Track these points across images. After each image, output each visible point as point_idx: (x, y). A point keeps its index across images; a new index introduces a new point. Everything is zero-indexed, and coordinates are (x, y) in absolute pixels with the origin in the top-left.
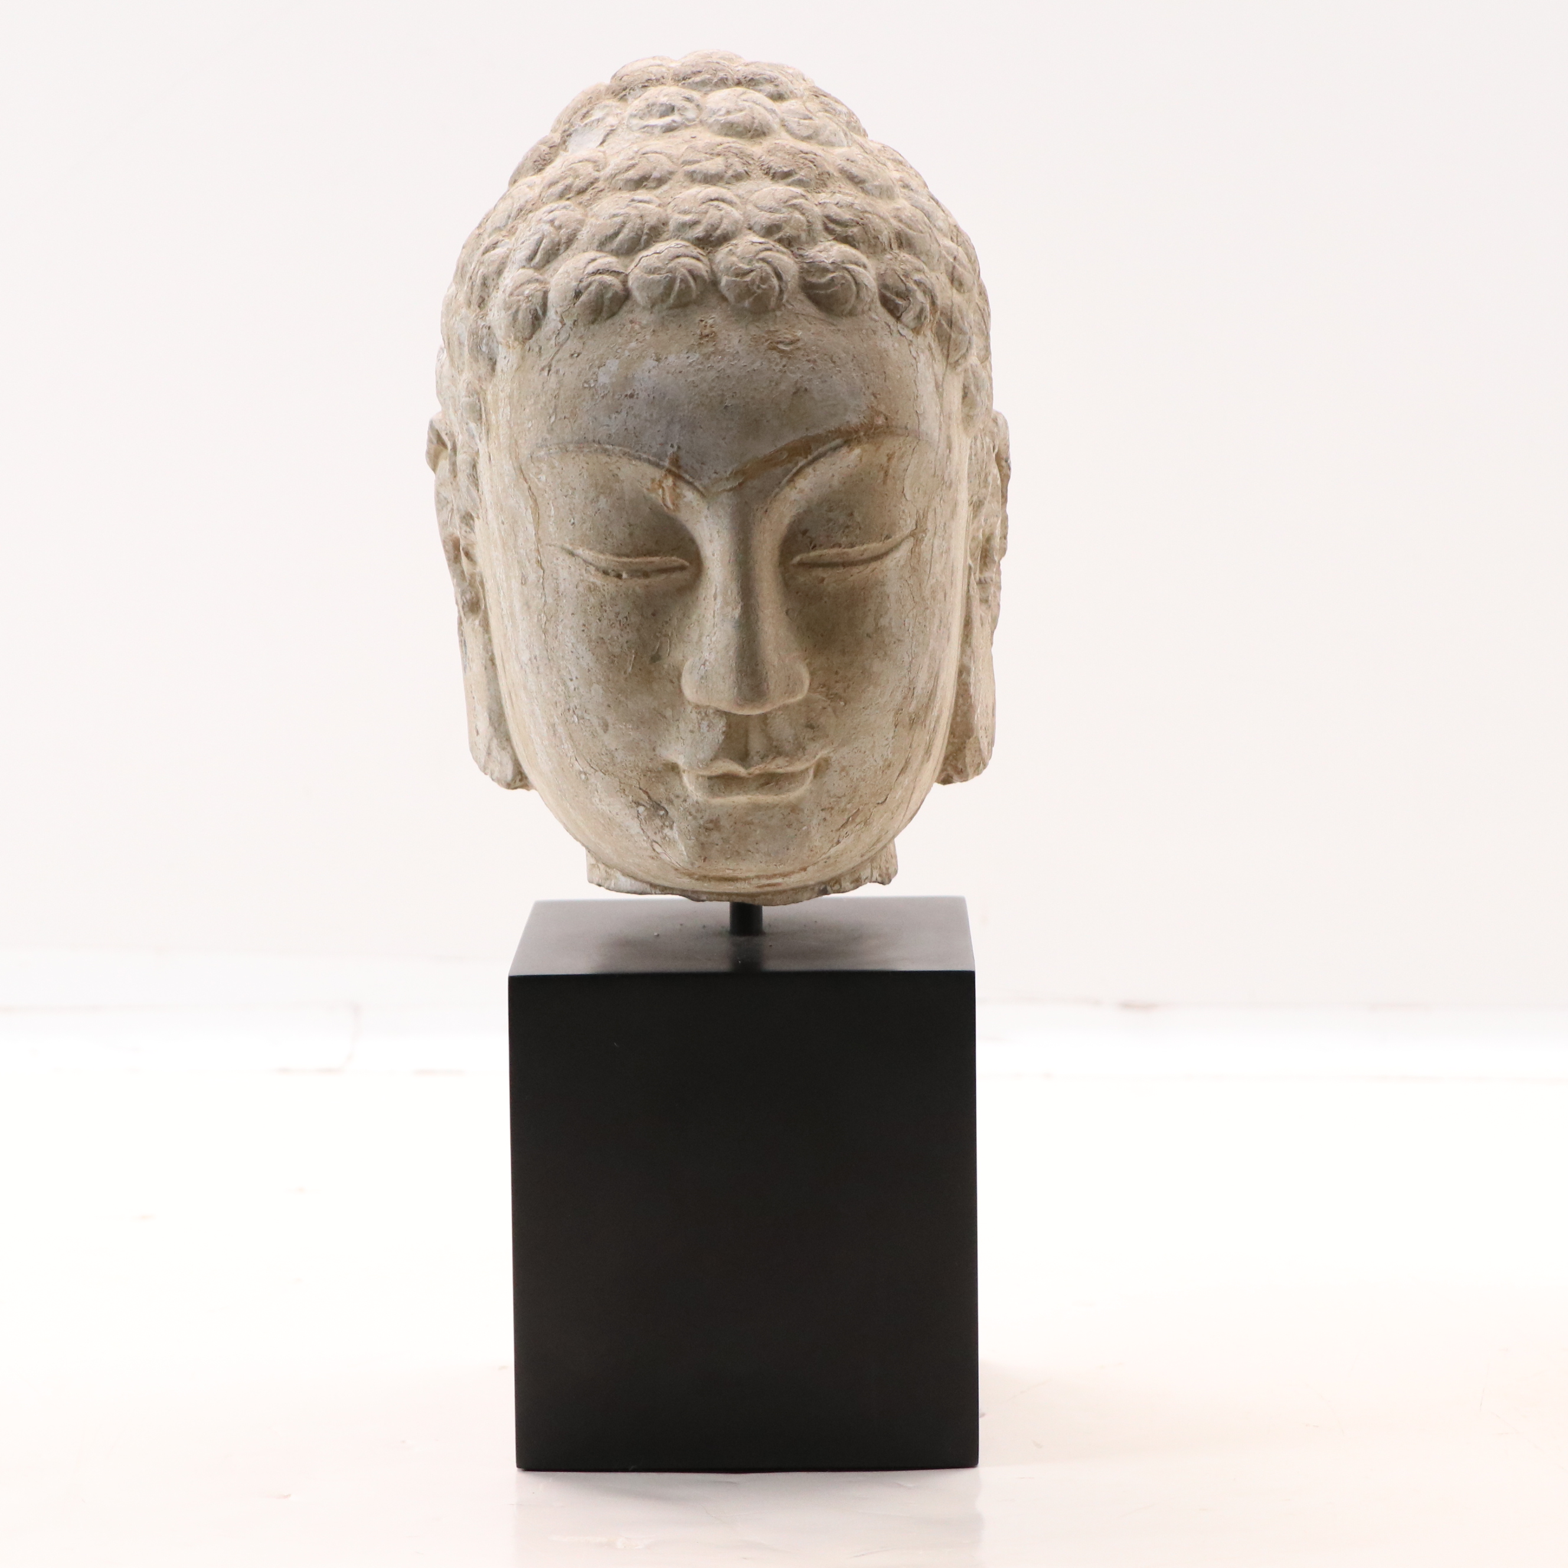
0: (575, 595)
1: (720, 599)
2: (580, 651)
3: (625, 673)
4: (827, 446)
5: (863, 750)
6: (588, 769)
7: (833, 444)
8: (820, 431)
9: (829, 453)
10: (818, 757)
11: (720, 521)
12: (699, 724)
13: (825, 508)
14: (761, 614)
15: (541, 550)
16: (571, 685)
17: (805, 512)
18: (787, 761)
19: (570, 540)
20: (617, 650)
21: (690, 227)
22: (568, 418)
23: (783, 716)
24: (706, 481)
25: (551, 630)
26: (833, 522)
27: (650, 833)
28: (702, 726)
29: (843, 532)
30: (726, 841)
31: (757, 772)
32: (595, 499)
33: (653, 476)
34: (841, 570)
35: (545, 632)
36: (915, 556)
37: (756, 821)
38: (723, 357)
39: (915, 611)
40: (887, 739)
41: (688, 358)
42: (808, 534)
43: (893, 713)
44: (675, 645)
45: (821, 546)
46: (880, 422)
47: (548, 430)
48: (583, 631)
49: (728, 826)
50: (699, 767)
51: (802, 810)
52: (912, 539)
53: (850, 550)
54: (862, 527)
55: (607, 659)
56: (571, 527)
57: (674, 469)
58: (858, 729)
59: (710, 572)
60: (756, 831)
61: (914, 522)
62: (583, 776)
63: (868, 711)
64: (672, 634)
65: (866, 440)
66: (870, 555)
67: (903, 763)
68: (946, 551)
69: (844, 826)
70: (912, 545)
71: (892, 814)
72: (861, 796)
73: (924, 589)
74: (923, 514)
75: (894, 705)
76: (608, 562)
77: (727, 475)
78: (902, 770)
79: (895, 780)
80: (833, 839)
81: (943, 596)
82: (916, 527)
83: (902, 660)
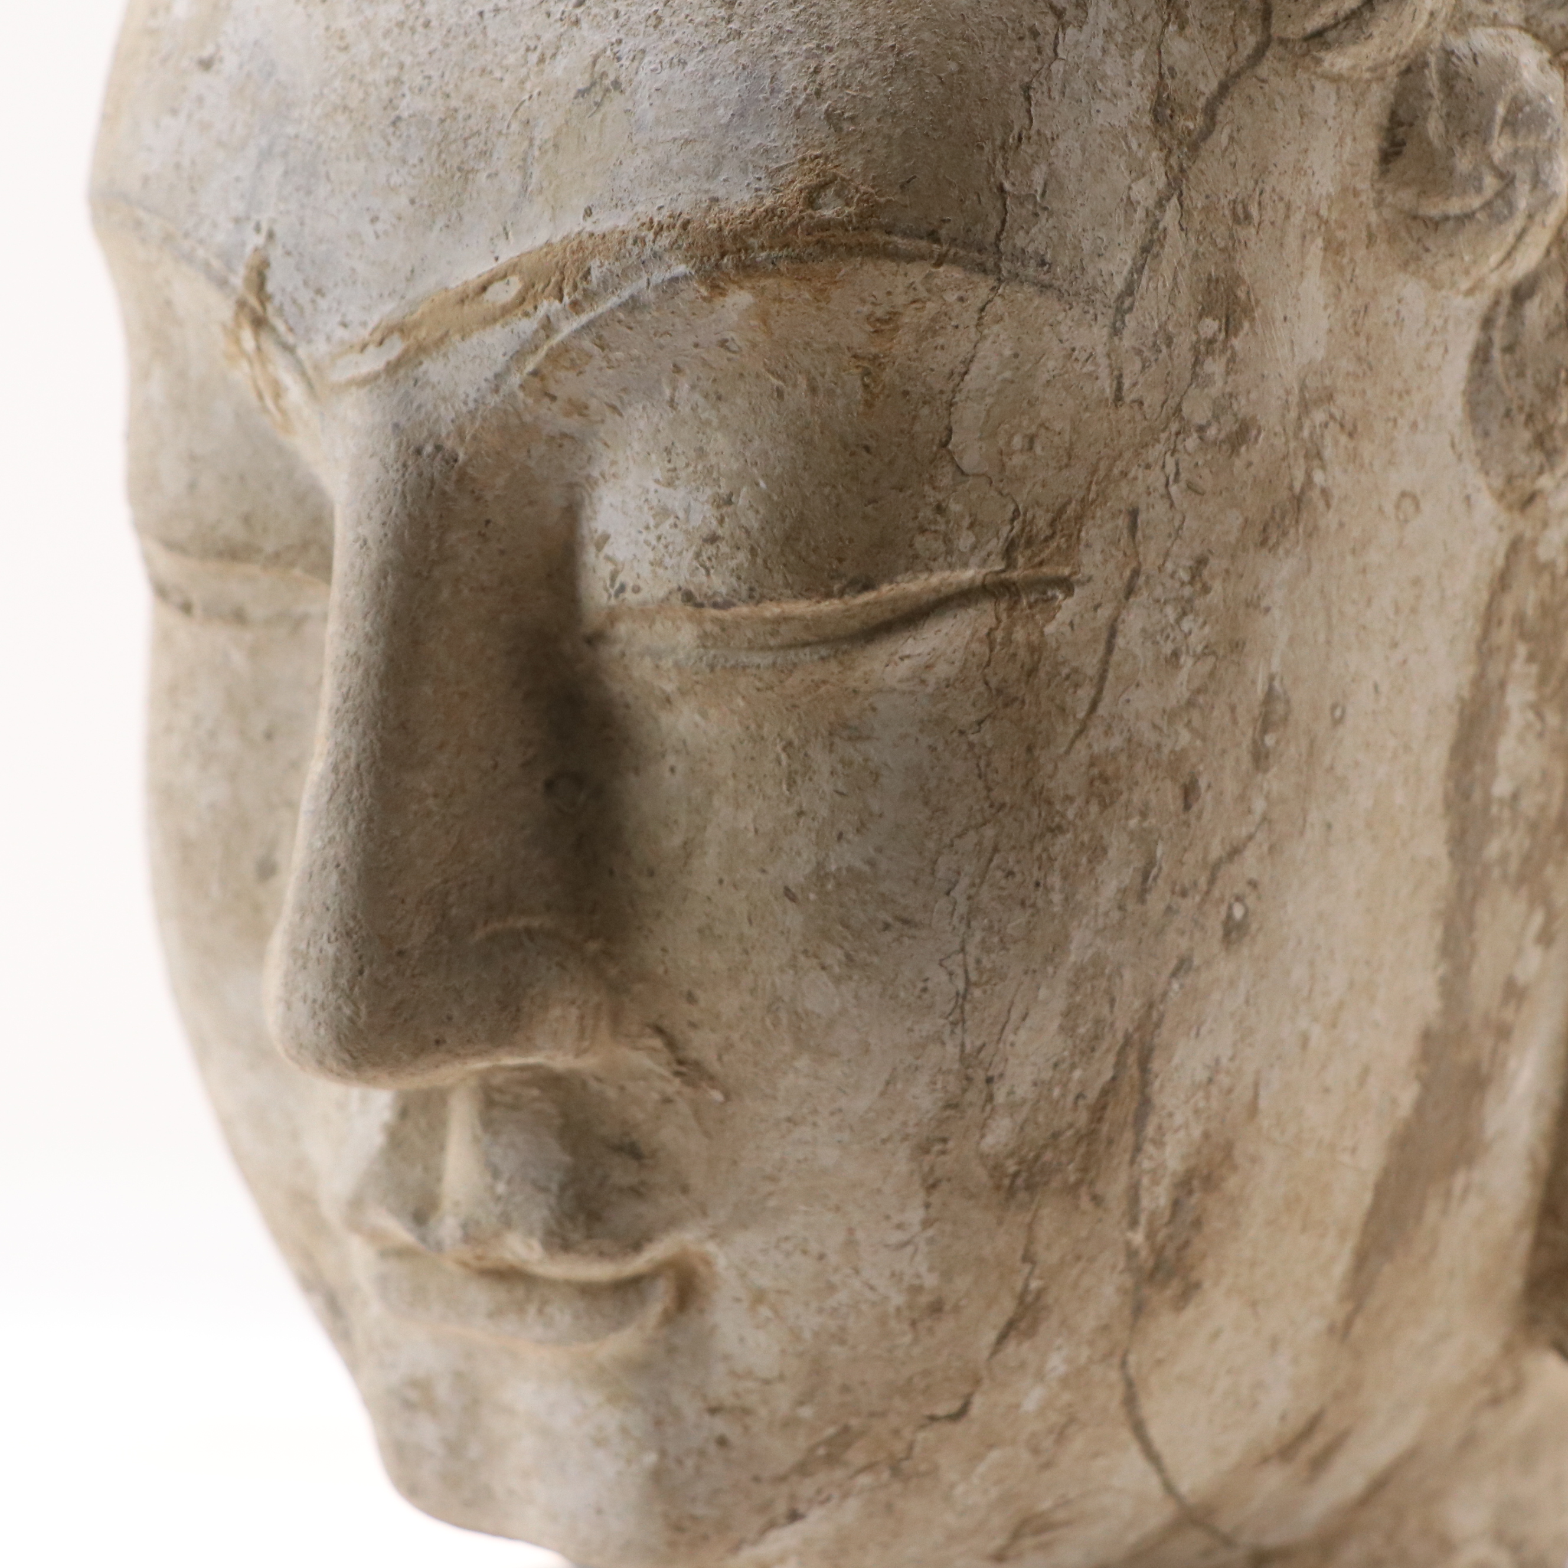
45: (636, 589)
61: (996, 545)
67: (1008, 1306)
68: (1209, 650)
69: (803, 1469)
70: (991, 621)
71: (1035, 1451)
72: (845, 1389)
73: (1050, 767)
74: (1052, 524)
75: (905, 1124)
76: (168, 565)
77: (365, 333)
78: (1011, 1326)
79: (986, 1353)
80: (765, 1507)
81: (1171, 794)
82: (1011, 565)
83: (920, 985)
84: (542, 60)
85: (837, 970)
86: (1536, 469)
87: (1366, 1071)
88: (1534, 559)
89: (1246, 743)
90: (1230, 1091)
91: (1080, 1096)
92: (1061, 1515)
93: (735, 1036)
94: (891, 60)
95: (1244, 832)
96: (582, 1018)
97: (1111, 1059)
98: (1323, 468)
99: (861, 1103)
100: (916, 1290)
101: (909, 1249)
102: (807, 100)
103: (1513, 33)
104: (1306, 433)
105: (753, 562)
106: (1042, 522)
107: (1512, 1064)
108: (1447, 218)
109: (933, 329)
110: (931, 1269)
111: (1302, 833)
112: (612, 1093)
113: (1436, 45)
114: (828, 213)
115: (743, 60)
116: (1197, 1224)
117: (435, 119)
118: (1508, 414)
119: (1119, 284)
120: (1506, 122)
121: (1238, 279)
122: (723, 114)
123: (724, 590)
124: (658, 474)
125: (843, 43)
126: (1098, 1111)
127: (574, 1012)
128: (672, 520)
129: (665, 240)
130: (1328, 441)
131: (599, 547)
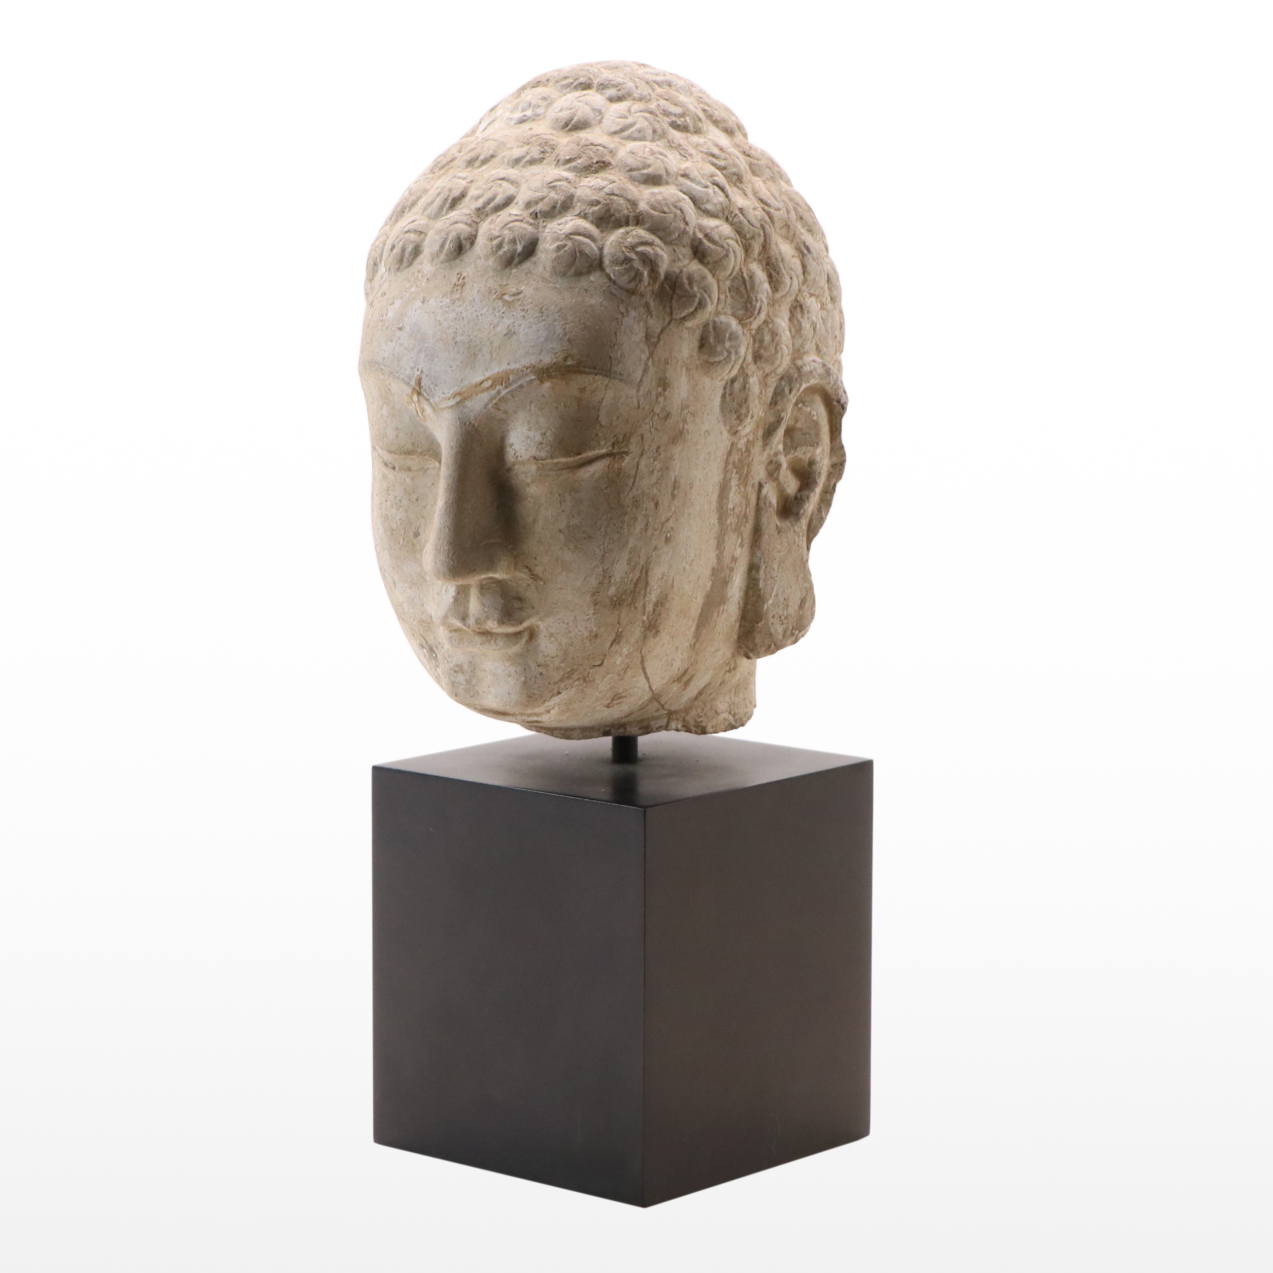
3: (399, 543)
4: (522, 379)
7: (528, 377)
8: (517, 366)
10: (526, 623)
11: (442, 431)
18: (496, 624)
21: (475, 199)
23: (495, 588)
30: (468, 682)
31: (477, 630)
33: (407, 393)
37: (487, 669)
38: (464, 302)
41: (441, 302)
49: (469, 671)
57: (418, 388)
58: (558, 605)
60: (487, 677)
61: (611, 445)
64: (426, 516)
65: (555, 375)
67: (614, 635)
68: (661, 470)
69: (561, 680)
70: (609, 462)
71: (619, 675)
72: (573, 658)
73: (623, 498)
74: (623, 438)
75: (589, 588)
76: (387, 457)
77: (449, 395)
78: (614, 640)
79: (608, 648)
80: (552, 690)
81: (652, 505)
82: (614, 448)
83: (593, 553)
84: (494, 327)
85: (573, 550)
86: (737, 425)
87: (699, 577)
88: (737, 447)
89: (670, 493)
90: (667, 581)
91: (631, 581)
92: (624, 694)
93: (547, 568)
94: (583, 326)
95: (670, 515)
96: (508, 564)
97: (639, 571)
98: (687, 424)
99: (579, 583)
100: (591, 631)
101: (590, 621)
102: (563, 336)
103: (730, 316)
104: (683, 415)
105: (551, 448)
106: (621, 438)
107: (734, 578)
108: (715, 362)
109: (594, 391)
110: (595, 626)
111: (683, 515)
112: (514, 584)
113: (711, 319)
114: (569, 363)
115: (546, 326)
116: (659, 614)
117: (466, 342)
118: (730, 411)
119: (639, 380)
120: (728, 338)
121: (666, 378)
122: (542, 339)
123: (544, 456)
124: (526, 428)
125: (571, 322)
126: (636, 585)
127: (506, 563)
128: (530, 439)
129: (529, 370)
130: (688, 418)
131: (511, 447)
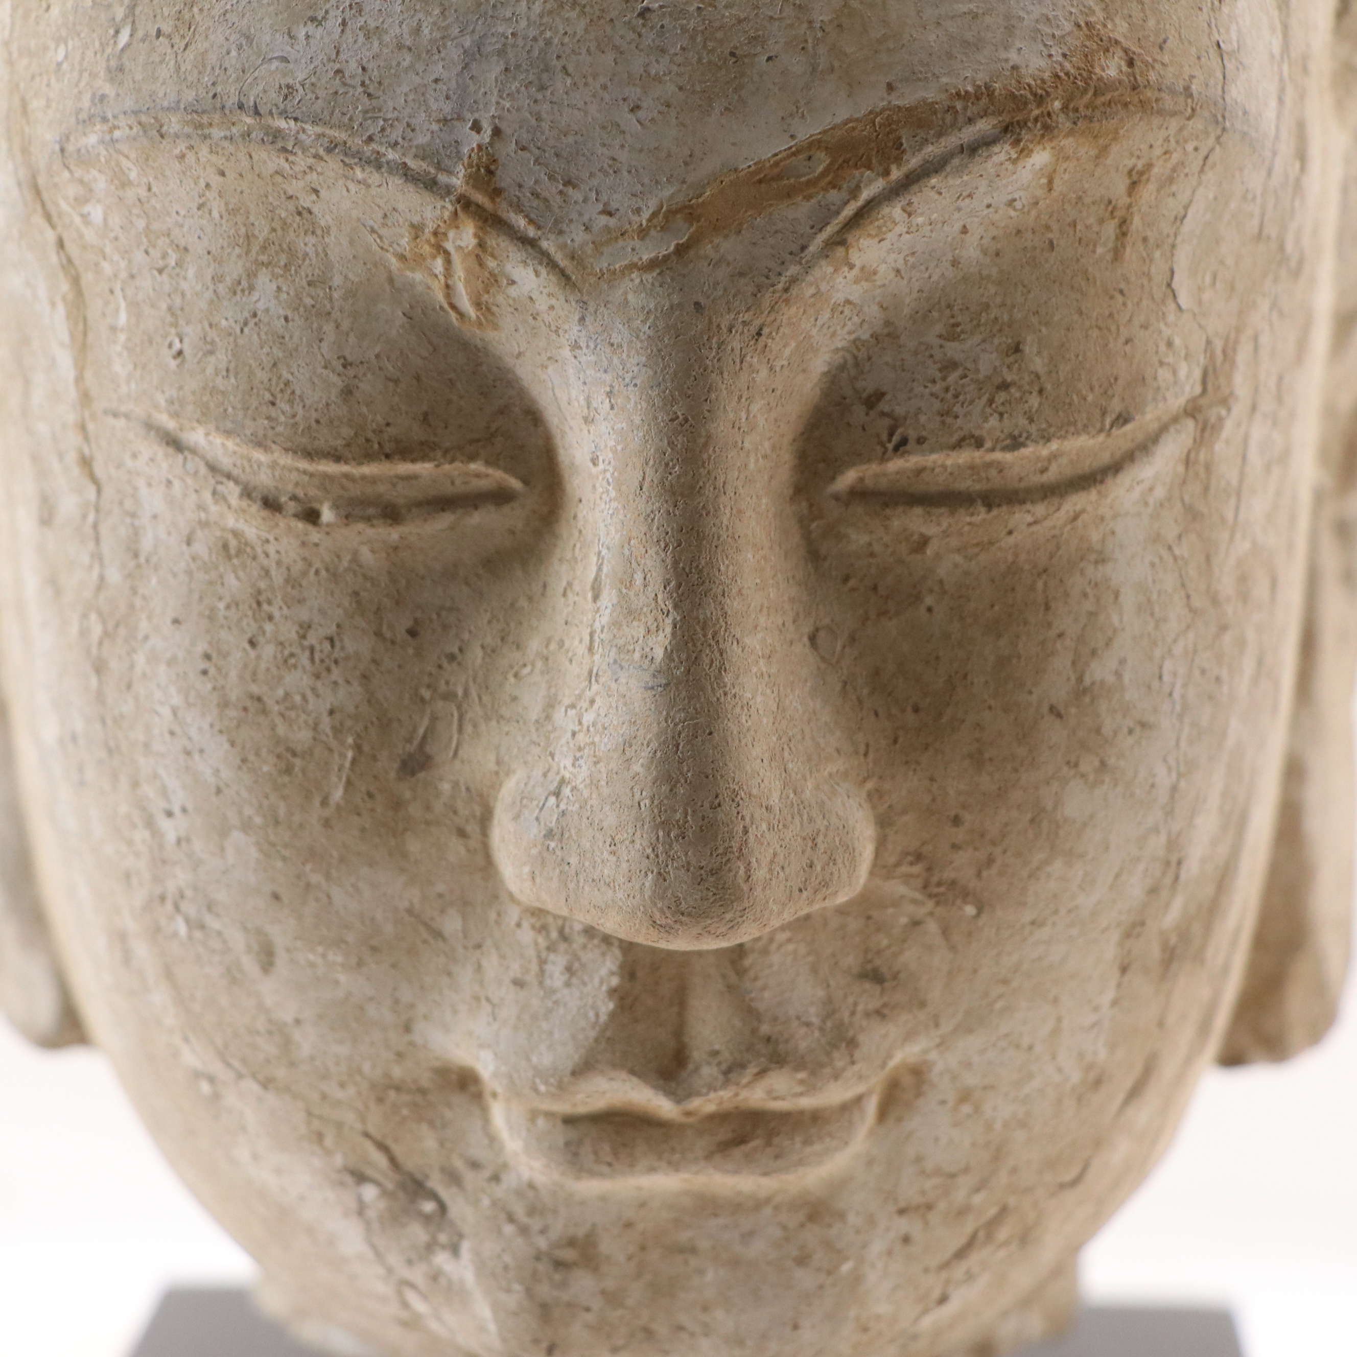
0: (183, 565)
1: (608, 597)
2: (193, 732)
3: (324, 802)
4: (951, 141)
5: (1026, 1041)
6: (217, 1068)
7: (968, 134)
8: (931, 94)
9: (956, 162)
10: (892, 1064)
11: (616, 361)
12: (542, 962)
13: (939, 328)
14: (733, 651)
15: (90, 426)
16: (170, 829)
17: (875, 337)
18: (802, 1082)
19: (171, 402)
20: (302, 737)
22: (169, 37)
23: (791, 947)
24: (578, 236)
25: (114, 665)
26: (960, 372)
27: (394, 1259)
28: (548, 967)
29: (991, 402)
30: (613, 1298)
31: (711, 1108)
32: (244, 283)
33: (416, 219)
34: (981, 515)
35: (100, 668)
36: (1197, 475)
37: (704, 1244)
39: (1191, 635)
40: (1096, 1009)
42: (884, 406)
43: (1115, 936)
44: (475, 726)
45: (921, 441)
46: (1112, 72)
47: (109, 70)
48: (205, 672)
49: (621, 1258)
50: (536, 1090)
51: (841, 1216)
52: (1190, 424)
53: (1008, 457)
54: (1049, 387)
55: (272, 759)
56: (173, 364)
57: (479, 198)
58: (1015, 984)
59: (583, 511)
60: (701, 1272)
61: (1197, 374)
62: (205, 1087)
63: (1044, 933)
64: (466, 693)
65: (1069, 125)
66: (1068, 472)
69: (962, 1253)
70: (1190, 440)
73: (1218, 571)
74: (1224, 350)
78: (1133, 1089)
79: (1112, 1117)
80: (928, 1293)
82: (1204, 390)
83: (1150, 781)
85: (1092, 776)
100: (1090, 1067)
101: (1097, 1029)
106: (1218, 348)
109: (1169, 179)
110: (1104, 1046)
124: (942, 330)
